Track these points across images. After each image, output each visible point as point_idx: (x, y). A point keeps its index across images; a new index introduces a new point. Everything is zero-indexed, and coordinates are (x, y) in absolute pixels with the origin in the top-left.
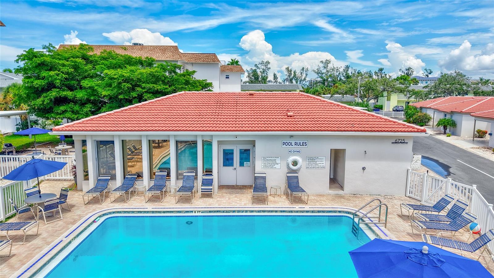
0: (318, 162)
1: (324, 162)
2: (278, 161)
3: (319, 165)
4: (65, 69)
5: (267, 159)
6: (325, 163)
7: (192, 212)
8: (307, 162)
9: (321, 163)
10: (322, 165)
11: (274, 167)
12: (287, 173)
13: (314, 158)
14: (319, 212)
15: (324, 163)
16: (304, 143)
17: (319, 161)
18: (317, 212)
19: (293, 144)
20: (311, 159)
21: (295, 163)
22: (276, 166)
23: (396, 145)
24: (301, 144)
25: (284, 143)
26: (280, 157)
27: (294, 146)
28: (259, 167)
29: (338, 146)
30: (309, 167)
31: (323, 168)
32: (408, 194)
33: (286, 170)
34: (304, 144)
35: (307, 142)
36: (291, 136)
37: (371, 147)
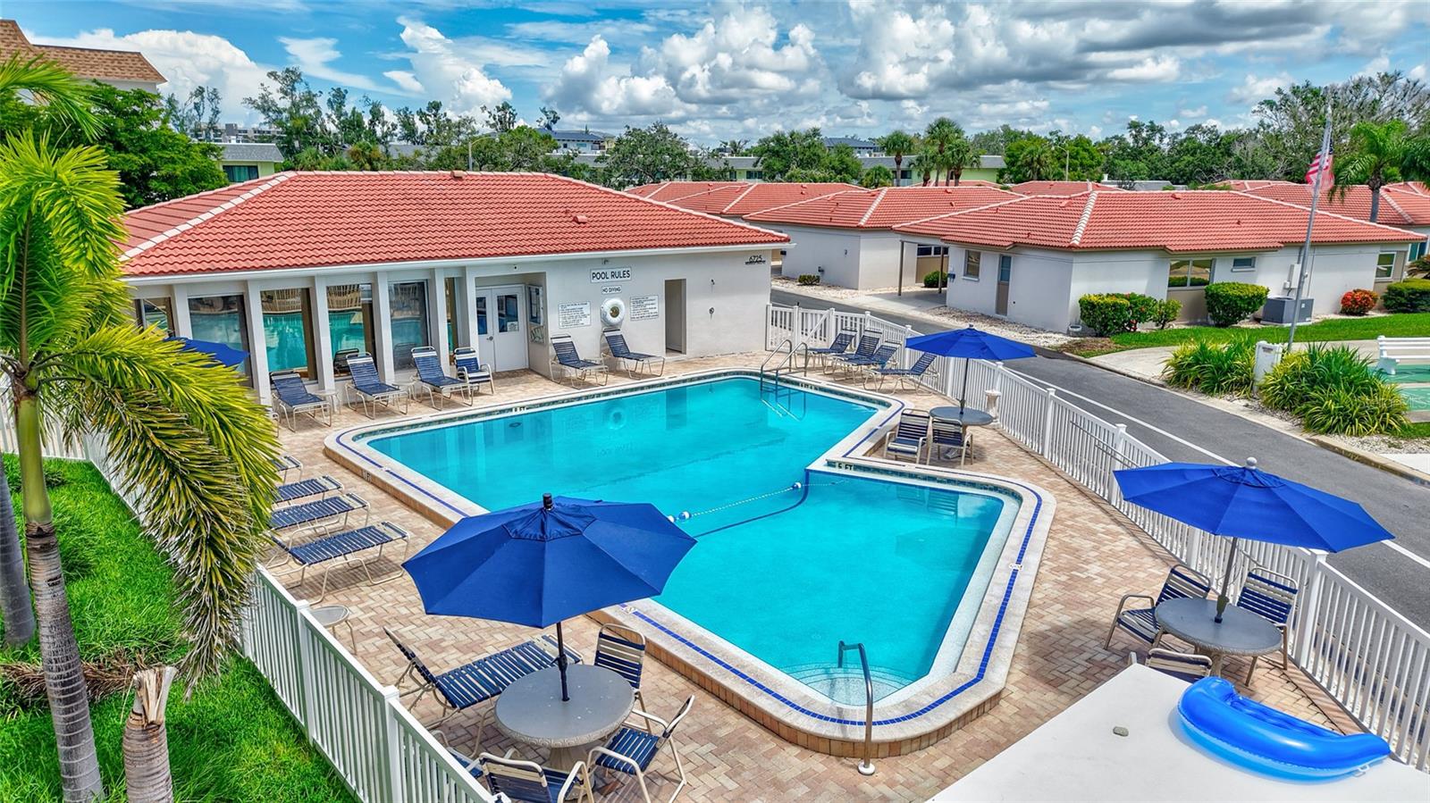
0: (647, 306)
1: (656, 306)
2: (586, 310)
3: (650, 311)
5: (567, 307)
6: (658, 307)
7: (511, 410)
8: (632, 308)
9: (652, 308)
10: (653, 311)
11: (581, 322)
12: (604, 332)
13: (642, 299)
16: (626, 272)
17: (649, 304)
19: (609, 275)
20: (638, 301)
21: (615, 311)
22: (584, 320)
23: (750, 266)
24: (622, 275)
25: (594, 275)
26: (588, 303)
27: (610, 279)
28: (556, 325)
29: (675, 275)
30: (636, 317)
31: (656, 316)
32: (769, 347)
33: (599, 327)
34: (626, 274)
35: (630, 269)
36: (606, 261)
37: (721, 272)
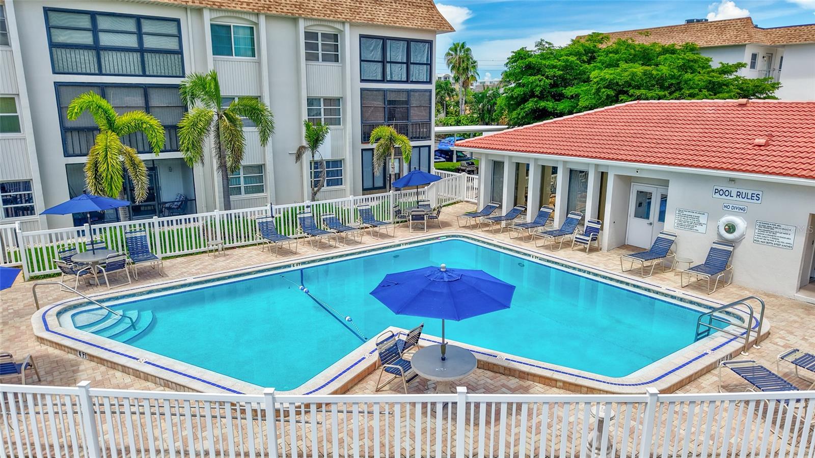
0: (778, 235)
1: (792, 237)
2: (703, 219)
3: (781, 240)
4: (550, 72)
5: (685, 213)
6: (795, 240)
7: (529, 255)
8: (757, 231)
9: (784, 238)
10: (786, 241)
11: (695, 228)
12: (714, 243)
13: (772, 226)
14: (691, 302)
15: (792, 239)
16: (755, 195)
17: (781, 233)
18: (688, 303)
19: (734, 194)
20: (767, 227)
21: (731, 228)
22: (698, 227)
24: (749, 197)
25: (717, 191)
26: (706, 214)
27: (735, 198)
28: (670, 224)
30: (760, 240)
31: (789, 247)
34: (754, 197)
35: (760, 193)
36: (732, 180)
